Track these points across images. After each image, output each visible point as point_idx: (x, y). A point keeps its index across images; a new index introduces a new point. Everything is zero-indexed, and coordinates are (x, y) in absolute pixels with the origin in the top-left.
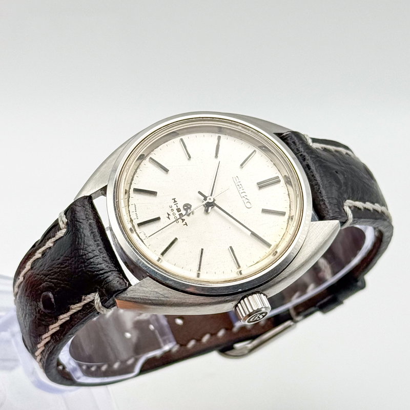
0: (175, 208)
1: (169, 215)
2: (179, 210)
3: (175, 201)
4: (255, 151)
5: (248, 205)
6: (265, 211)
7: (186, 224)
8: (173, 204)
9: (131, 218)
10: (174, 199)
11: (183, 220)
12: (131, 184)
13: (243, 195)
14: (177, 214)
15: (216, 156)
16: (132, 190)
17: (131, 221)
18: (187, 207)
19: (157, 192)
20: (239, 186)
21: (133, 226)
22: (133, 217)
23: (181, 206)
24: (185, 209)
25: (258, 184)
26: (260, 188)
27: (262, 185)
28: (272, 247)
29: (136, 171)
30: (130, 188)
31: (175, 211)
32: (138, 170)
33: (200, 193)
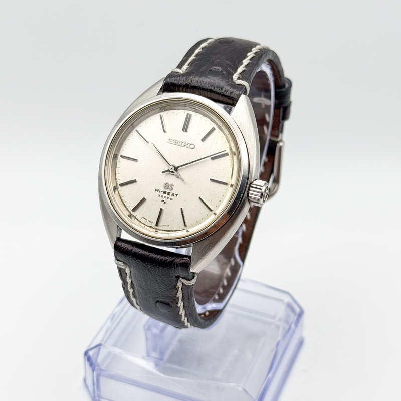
0: (161, 194)
1: (163, 201)
2: (165, 193)
3: (158, 191)
4: (161, 116)
5: (192, 146)
6: (203, 140)
7: (177, 195)
8: (158, 193)
9: (149, 226)
10: (156, 190)
11: (173, 195)
12: (127, 209)
13: (183, 145)
14: (166, 195)
15: (148, 142)
16: (132, 212)
17: (151, 227)
18: (166, 186)
19: (144, 198)
20: (176, 143)
21: (155, 228)
22: (149, 224)
23: (163, 190)
24: (167, 189)
25: (183, 130)
26: (186, 131)
27: (185, 129)
28: (229, 154)
29: (122, 200)
30: (130, 212)
31: (164, 195)
32: (122, 198)
33: (163, 172)
